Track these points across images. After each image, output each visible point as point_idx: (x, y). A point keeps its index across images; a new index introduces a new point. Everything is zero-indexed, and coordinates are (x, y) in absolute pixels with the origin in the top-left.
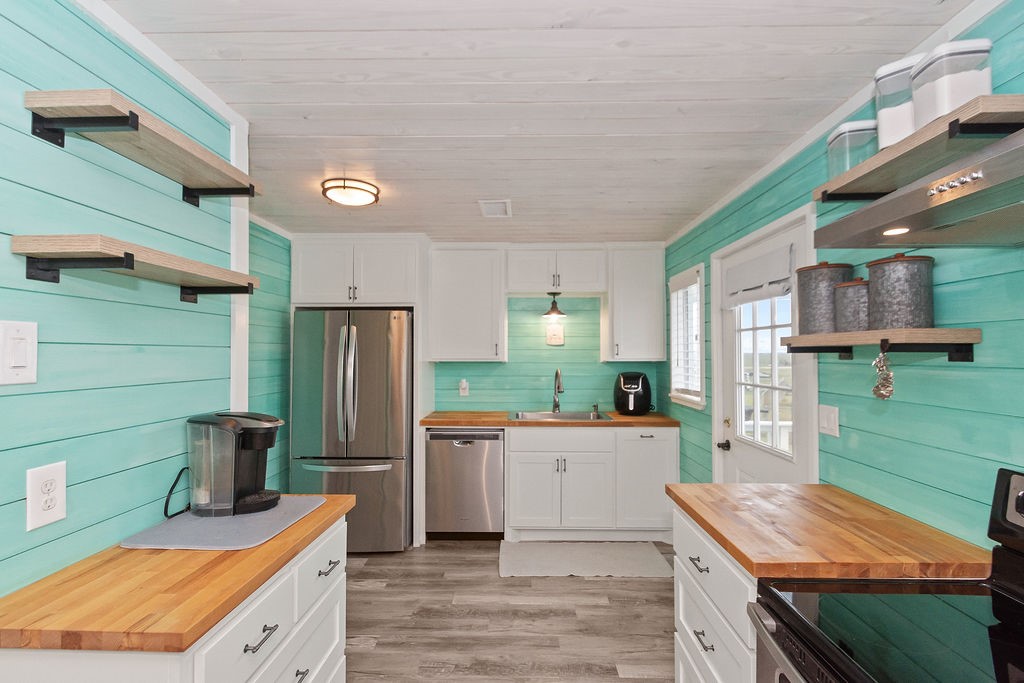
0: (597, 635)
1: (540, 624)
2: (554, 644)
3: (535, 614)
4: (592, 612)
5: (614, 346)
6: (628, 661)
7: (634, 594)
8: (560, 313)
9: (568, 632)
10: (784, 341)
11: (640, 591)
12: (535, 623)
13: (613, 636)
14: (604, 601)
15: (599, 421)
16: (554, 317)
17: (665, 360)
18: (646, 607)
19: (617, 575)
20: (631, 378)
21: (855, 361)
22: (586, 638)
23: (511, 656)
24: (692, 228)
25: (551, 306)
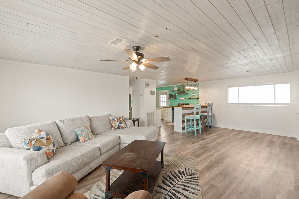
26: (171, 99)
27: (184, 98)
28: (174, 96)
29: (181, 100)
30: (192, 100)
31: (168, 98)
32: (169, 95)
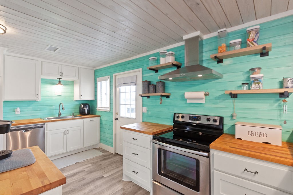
0: (94, 172)
1: (76, 177)
2: (84, 179)
3: (72, 175)
4: (89, 168)
5: (80, 96)
6: (105, 173)
7: (96, 161)
8: (62, 85)
9: (86, 175)
10: (139, 95)
11: (97, 159)
12: (75, 177)
13: (97, 171)
14: (90, 165)
15: (75, 118)
16: (59, 86)
17: (94, 100)
18: (101, 162)
19: (89, 158)
20: (85, 105)
21: (150, 99)
22: (91, 174)
23: (73, 187)
24: (105, 66)
25: (58, 82)
26: (148, 97)
27: (201, 94)
28: (159, 88)
29: (186, 99)
30: (238, 103)
31: (141, 93)
32: (143, 82)
